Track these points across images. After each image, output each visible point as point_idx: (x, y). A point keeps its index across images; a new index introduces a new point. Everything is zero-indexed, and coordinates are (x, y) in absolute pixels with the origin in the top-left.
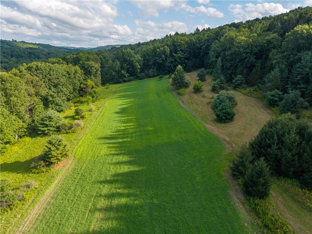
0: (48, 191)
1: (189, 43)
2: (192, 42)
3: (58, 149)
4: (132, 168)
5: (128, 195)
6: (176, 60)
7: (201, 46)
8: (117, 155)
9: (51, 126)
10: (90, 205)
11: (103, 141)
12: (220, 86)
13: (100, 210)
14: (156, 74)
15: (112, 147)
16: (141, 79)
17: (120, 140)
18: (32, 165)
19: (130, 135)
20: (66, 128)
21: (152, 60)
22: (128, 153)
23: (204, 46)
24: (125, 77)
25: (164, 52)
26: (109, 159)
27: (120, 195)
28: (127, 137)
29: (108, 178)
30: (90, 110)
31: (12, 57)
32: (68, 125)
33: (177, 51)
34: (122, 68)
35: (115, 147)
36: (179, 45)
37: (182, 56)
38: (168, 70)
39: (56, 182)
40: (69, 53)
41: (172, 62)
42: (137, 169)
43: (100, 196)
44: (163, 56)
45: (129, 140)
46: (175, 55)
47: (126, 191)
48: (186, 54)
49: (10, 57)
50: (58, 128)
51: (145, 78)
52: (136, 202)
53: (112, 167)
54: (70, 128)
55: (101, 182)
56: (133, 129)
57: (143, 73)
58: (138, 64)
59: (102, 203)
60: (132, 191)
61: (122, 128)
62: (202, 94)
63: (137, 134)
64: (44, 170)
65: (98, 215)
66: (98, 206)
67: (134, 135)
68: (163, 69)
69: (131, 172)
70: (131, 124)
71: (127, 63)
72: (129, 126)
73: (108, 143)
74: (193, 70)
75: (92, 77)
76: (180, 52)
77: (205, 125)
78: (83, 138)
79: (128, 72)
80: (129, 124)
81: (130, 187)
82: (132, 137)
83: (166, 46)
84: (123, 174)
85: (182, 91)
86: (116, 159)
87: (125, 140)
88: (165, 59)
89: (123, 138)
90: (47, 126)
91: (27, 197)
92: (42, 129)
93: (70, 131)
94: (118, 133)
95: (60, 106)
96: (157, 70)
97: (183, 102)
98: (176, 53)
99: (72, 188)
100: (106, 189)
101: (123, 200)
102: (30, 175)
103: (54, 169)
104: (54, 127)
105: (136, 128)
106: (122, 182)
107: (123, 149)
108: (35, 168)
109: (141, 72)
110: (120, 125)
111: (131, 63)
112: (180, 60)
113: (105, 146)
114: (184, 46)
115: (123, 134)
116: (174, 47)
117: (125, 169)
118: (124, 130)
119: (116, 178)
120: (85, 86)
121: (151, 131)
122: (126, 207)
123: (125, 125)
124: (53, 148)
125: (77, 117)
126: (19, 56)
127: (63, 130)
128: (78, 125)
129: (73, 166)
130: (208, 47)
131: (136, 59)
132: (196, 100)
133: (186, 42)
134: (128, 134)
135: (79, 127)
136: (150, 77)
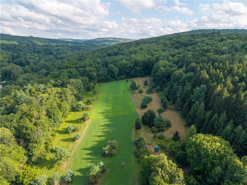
0: (86, 128)
1: (144, 62)
2: (145, 61)
3: (87, 116)
4: (109, 123)
5: (107, 129)
6: (136, 71)
7: (150, 64)
8: (105, 119)
9: (80, 108)
10: (98, 131)
11: (100, 114)
12: (150, 91)
13: (100, 132)
14: (125, 78)
15: (103, 116)
16: (117, 80)
17: (106, 114)
18: (79, 121)
19: (109, 112)
20: (86, 109)
21: (123, 70)
22: (108, 118)
23: (151, 64)
24: (109, 79)
25: (130, 67)
26: (102, 120)
27: (105, 129)
28: (108, 113)
29: (102, 125)
30: (94, 100)
31: (34, 53)
32: (87, 107)
33: (137, 66)
34: (108, 75)
35: (104, 116)
36: (138, 63)
37: (139, 69)
38: (132, 76)
39: (87, 126)
40: (71, 47)
41: (134, 72)
42: (111, 123)
43: (100, 129)
44: (130, 69)
45: (109, 114)
46: (136, 68)
47: (107, 128)
48: (142, 68)
49: (33, 53)
50: (83, 108)
51: (119, 80)
52: (109, 130)
53: (103, 122)
54: (88, 108)
55: (100, 126)
56: (111, 109)
57: (118, 78)
58: (116, 72)
59: (101, 130)
60: (108, 128)
61: (107, 109)
62: (142, 94)
63: (112, 112)
64: (83, 123)
65: (100, 133)
66: (100, 131)
67: (111, 112)
68: (129, 75)
69: (109, 124)
70: (110, 107)
71: (110, 72)
72: (109, 108)
73: (102, 115)
74: (145, 76)
75: (93, 80)
76: (139, 67)
77: (137, 109)
78: (93, 113)
79: (111, 77)
80: (109, 107)
81: (108, 127)
82: (110, 113)
83: (131, 63)
84: (106, 124)
85: (134, 91)
86: (104, 120)
87: (107, 114)
88: (130, 70)
89: (107, 113)
90: (79, 107)
91: (81, 129)
92: (77, 109)
93: (87, 110)
94: (105, 111)
95: (80, 97)
96: (126, 75)
97: (133, 98)
98: (136, 67)
99: (92, 127)
100: (102, 128)
101: (106, 130)
102: (79, 124)
103: (86, 122)
104: (81, 108)
105: (112, 109)
106: (106, 126)
107: (107, 117)
108: (80, 122)
109: (118, 77)
110: (106, 108)
111: (112, 73)
112: (138, 71)
113: (101, 116)
114: (141, 63)
115: (107, 111)
116: (136, 64)
117: (107, 123)
118: (107, 110)
119: (104, 125)
120: (90, 86)
121: (117, 111)
122: (107, 131)
123: (108, 108)
124: (86, 116)
125: (88, 103)
126: (39, 52)
127: (85, 109)
128: (90, 107)
129: (91, 122)
130: (153, 65)
131: (115, 70)
132: (138, 97)
133: (142, 61)
134: (108, 111)
135: (91, 108)
136: (123, 79)
